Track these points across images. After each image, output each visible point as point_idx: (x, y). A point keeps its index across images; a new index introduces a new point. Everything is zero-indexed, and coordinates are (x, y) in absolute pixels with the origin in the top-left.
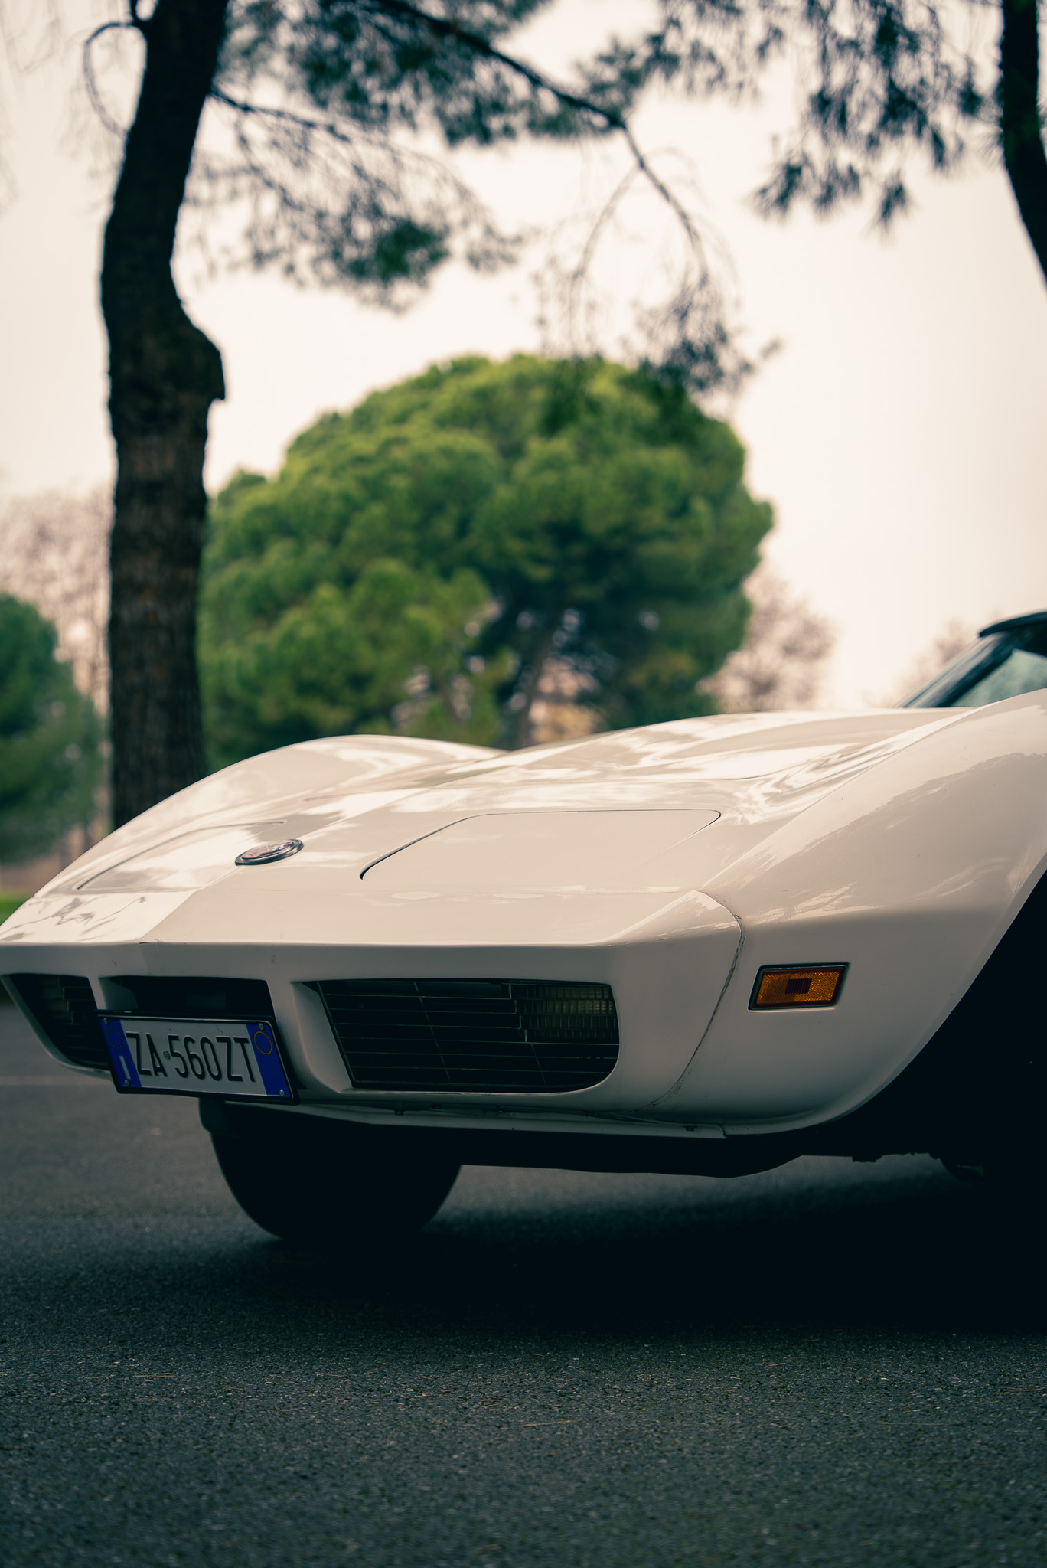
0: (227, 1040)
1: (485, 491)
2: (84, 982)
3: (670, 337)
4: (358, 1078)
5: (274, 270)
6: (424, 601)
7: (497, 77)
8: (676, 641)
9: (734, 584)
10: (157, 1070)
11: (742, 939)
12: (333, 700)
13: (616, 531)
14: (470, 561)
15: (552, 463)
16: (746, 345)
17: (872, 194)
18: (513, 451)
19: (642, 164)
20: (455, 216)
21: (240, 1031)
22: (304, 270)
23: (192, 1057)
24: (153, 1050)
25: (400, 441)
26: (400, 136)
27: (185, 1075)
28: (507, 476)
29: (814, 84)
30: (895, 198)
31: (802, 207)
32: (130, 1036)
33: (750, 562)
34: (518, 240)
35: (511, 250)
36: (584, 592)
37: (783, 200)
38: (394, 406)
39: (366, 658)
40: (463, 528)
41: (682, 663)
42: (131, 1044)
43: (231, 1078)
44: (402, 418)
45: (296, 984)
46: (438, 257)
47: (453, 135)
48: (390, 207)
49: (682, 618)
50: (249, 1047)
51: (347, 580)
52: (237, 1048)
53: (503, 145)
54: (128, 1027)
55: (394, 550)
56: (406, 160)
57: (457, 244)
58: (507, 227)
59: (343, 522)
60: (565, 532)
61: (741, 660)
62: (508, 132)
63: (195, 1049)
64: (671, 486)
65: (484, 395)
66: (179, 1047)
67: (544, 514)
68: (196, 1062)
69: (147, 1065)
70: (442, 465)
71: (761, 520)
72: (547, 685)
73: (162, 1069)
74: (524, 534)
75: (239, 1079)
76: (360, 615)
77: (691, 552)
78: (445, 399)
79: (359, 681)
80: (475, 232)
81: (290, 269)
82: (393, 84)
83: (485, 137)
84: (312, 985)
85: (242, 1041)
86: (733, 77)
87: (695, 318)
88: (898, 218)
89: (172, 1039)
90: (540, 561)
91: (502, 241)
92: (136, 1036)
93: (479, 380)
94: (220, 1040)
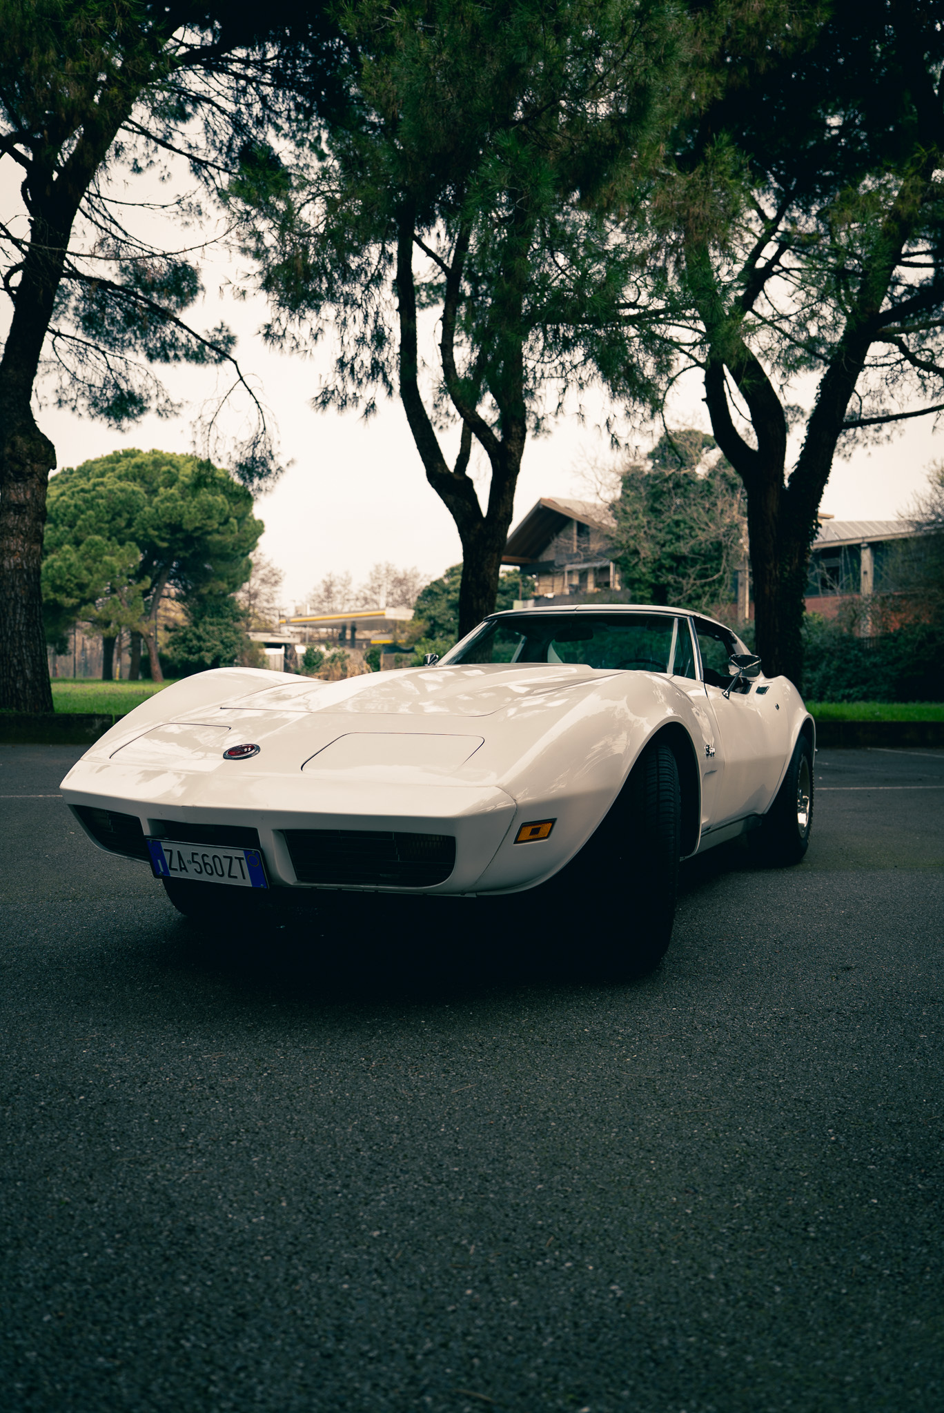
0: (231, 858)
1: (140, 509)
2: (137, 820)
3: (248, 453)
4: (300, 876)
5: (67, 408)
6: (112, 555)
7: (173, 333)
8: (221, 577)
9: (245, 555)
10: (181, 869)
11: (516, 811)
12: (69, 595)
13: (197, 529)
14: (133, 538)
15: (169, 499)
16: (281, 460)
17: (362, 406)
18: (154, 492)
19: (241, 379)
20: (153, 393)
21: (240, 853)
22: (81, 410)
23: (205, 864)
24: (180, 858)
25: (102, 484)
26: (129, 354)
27: (201, 872)
28: (150, 503)
29: (340, 355)
30: (371, 408)
31: (332, 407)
32: (166, 850)
33: (253, 546)
34: (180, 406)
35: (176, 409)
36: (182, 554)
37: (324, 403)
38: (98, 468)
39: (85, 577)
40: (129, 525)
41: (224, 586)
42: (167, 855)
43: (230, 876)
44: (102, 475)
45: (274, 831)
46: (142, 410)
47: (151, 357)
48: (123, 386)
49: (222, 566)
50: (244, 863)
51: (77, 543)
52: (236, 862)
53: (174, 363)
54: (165, 845)
55: (98, 531)
56: (131, 365)
57: (153, 404)
58: (175, 401)
59: (76, 517)
60: (175, 528)
61: (246, 586)
62: (176, 357)
63: (209, 860)
64: (221, 512)
65: (138, 466)
66: (197, 858)
67: (166, 519)
68: (208, 867)
69: (175, 864)
70: (121, 496)
71: (259, 529)
72: (165, 593)
73: (185, 868)
74: (158, 528)
75: (236, 877)
76: (82, 558)
77: (230, 539)
78: (122, 467)
79: (82, 587)
80: (162, 400)
81: (74, 409)
82: (124, 331)
83: (167, 359)
84: (281, 831)
85: (240, 859)
86: (302, 347)
87: (260, 446)
88: (371, 417)
89: (193, 854)
90: (163, 540)
91: (172, 405)
92: (171, 851)
93: (138, 460)
94: (225, 857)
